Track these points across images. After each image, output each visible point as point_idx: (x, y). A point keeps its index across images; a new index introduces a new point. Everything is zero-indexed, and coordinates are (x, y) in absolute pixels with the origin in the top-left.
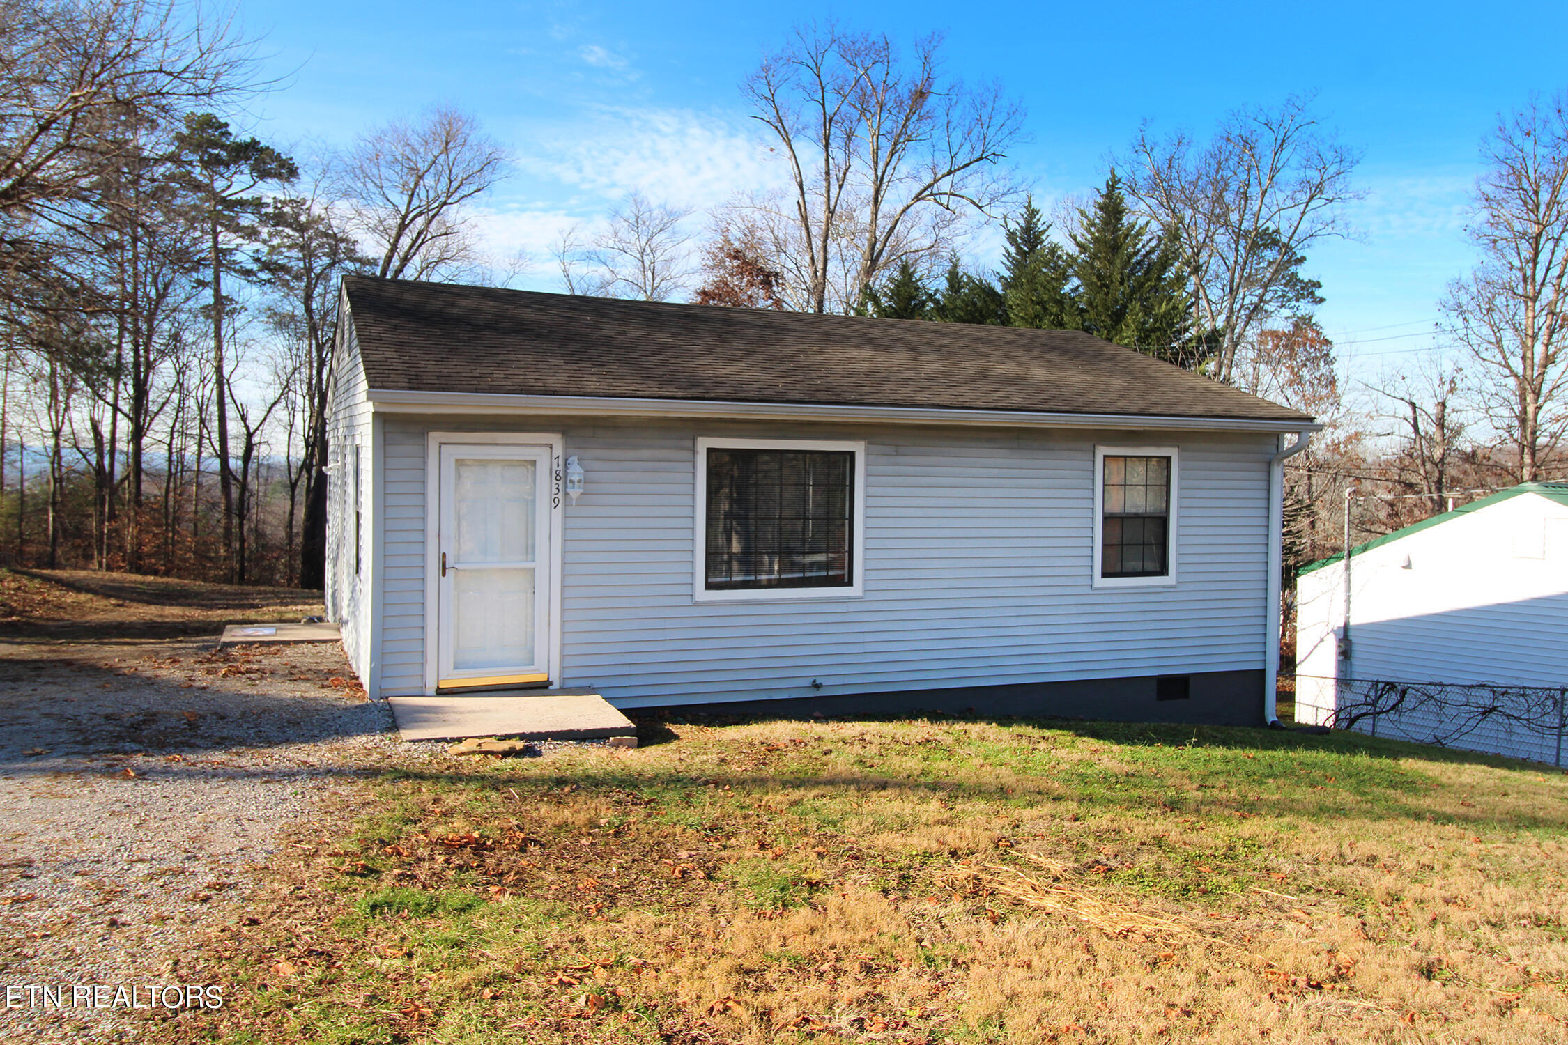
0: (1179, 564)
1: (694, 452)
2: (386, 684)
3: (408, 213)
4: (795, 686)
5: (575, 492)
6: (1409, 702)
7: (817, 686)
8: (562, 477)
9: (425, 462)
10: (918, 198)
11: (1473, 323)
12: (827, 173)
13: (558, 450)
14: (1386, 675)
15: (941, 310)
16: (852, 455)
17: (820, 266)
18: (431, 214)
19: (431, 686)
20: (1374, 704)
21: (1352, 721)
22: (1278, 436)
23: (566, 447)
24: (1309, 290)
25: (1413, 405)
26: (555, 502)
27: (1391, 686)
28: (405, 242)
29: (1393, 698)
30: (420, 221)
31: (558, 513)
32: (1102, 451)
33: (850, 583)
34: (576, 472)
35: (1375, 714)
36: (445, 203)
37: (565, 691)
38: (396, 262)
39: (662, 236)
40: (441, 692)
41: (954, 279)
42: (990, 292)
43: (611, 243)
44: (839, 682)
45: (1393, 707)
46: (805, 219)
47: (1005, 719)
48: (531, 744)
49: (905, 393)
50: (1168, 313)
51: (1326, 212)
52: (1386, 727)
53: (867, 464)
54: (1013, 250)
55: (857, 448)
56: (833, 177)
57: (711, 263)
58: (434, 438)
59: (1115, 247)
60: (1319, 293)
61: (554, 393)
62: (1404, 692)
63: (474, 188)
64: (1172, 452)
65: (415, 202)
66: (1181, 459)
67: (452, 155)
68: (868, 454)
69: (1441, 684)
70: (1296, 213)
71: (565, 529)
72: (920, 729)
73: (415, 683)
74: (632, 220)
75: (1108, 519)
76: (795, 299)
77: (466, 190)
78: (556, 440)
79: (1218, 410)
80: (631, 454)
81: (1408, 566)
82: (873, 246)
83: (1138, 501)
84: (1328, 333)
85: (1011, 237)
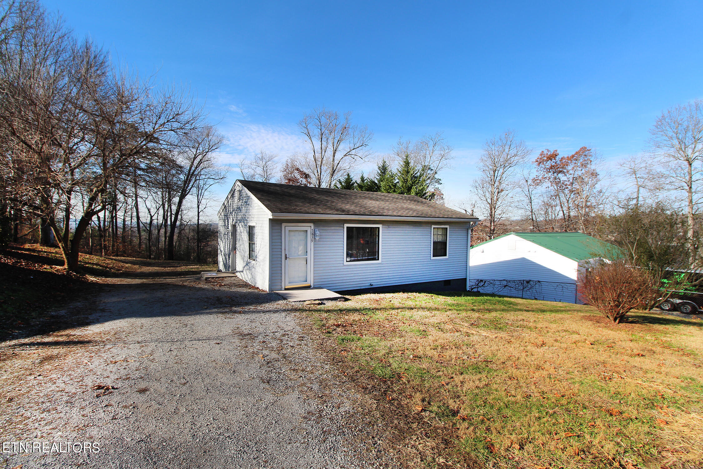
0: (449, 253)
1: (344, 228)
2: (273, 288)
3: (196, 154)
4: (366, 285)
5: (317, 238)
6: (486, 284)
7: (371, 285)
8: (314, 234)
9: (281, 231)
10: (345, 156)
11: (479, 191)
12: (322, 148)
13: (313, 228)
14: (480, 278)
15: (360, 187)
16: (379, 228)
17: (319, 172)
18: (204, 154)
19: (283, 287)
20: (477, 285)
21: (472, 289)
22: (469, 222)
23: (315, 226)
24: (438, 181)
25: (466, 211)
26: (312, 241)
27: (481, 281)
28: (196, 162)
29: (482, 284)
30: (200, 157)
31: (312, 243)
32: (433, 226)
33: (378, 259)
34: (318, 233)
35: (478, 287)
36: (208, 152)
37: (315, 288)
38: (193, 168)
39: (270, 162)
40: (286, 289)
41: (363, 179)
42: (374, 182)
43: (255, 164)
44: (377, 283)
45: (482, 286)
46: (315, 160)
47: (420, 291)
48: (322, 301)
49: (390, 213)
50: (422, 189)
51: (445, 162)
52: (481, 290)
53: (382, 230)
54: (379, 172)
55: (380, 226)
56: (323, 150)
57: (283, 170)
58: (284, 225)
59: (408, 172)
60: (440, 182)
61: (315, 213)
62: (485, 282)
63: (215, 148)
64: (447, 227)
65: (198, 151)
66: (449, 228)
67: (210, 138)
68: (382, 228)
69: (494, 280)
70: (438, 162)
71: (314, 247)
72: (401, 295)
73: (279, 287)
74: (261, 158)
75: (434, 243)
76: (313, 182)
77: (213, 148)
78: (312, 225)
79: (458, 217)
80: (329, 228)
81: (483, 252)
82: (333, 168)
83: (440, 239)
84: (443, 192)
85: (379, 168)
